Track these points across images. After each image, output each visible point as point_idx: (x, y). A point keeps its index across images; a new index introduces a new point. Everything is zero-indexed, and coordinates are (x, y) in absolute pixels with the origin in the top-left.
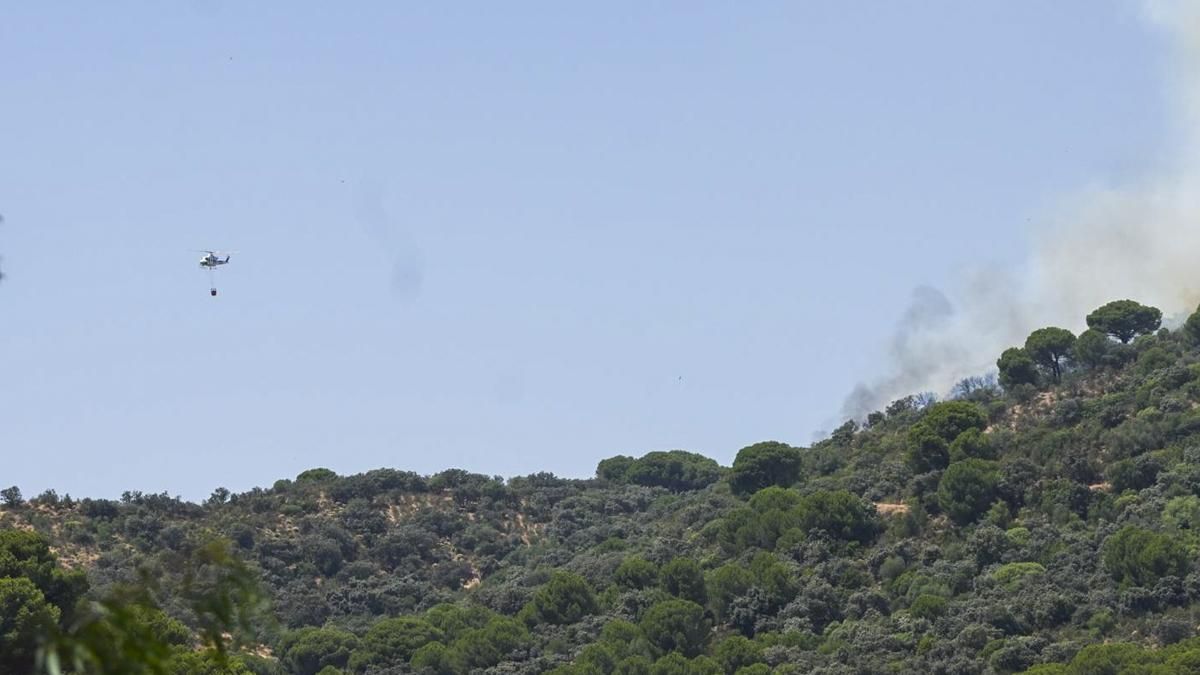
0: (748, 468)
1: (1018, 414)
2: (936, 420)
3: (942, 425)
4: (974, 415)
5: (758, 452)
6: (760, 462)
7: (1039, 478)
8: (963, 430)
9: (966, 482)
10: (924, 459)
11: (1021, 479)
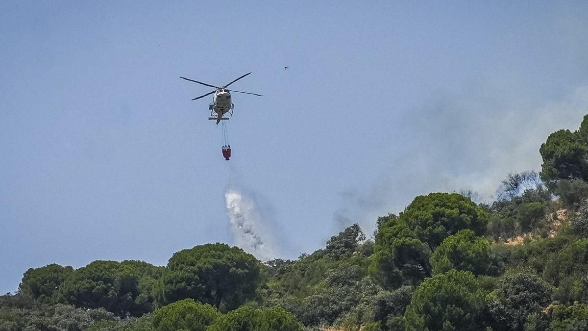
0: (182, 280)
1: (561, 221)
2: (417, 217)
3: (424, 225)
4: (469, 212)
5: (198, 258)
6: (200, 272)
7: (549, 302)
8: (453, 233)
9: (445, 302)
10: (397, 270)
11: (523, 302)
